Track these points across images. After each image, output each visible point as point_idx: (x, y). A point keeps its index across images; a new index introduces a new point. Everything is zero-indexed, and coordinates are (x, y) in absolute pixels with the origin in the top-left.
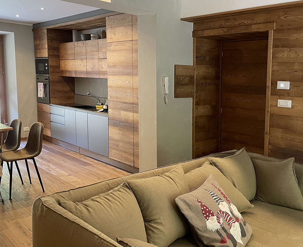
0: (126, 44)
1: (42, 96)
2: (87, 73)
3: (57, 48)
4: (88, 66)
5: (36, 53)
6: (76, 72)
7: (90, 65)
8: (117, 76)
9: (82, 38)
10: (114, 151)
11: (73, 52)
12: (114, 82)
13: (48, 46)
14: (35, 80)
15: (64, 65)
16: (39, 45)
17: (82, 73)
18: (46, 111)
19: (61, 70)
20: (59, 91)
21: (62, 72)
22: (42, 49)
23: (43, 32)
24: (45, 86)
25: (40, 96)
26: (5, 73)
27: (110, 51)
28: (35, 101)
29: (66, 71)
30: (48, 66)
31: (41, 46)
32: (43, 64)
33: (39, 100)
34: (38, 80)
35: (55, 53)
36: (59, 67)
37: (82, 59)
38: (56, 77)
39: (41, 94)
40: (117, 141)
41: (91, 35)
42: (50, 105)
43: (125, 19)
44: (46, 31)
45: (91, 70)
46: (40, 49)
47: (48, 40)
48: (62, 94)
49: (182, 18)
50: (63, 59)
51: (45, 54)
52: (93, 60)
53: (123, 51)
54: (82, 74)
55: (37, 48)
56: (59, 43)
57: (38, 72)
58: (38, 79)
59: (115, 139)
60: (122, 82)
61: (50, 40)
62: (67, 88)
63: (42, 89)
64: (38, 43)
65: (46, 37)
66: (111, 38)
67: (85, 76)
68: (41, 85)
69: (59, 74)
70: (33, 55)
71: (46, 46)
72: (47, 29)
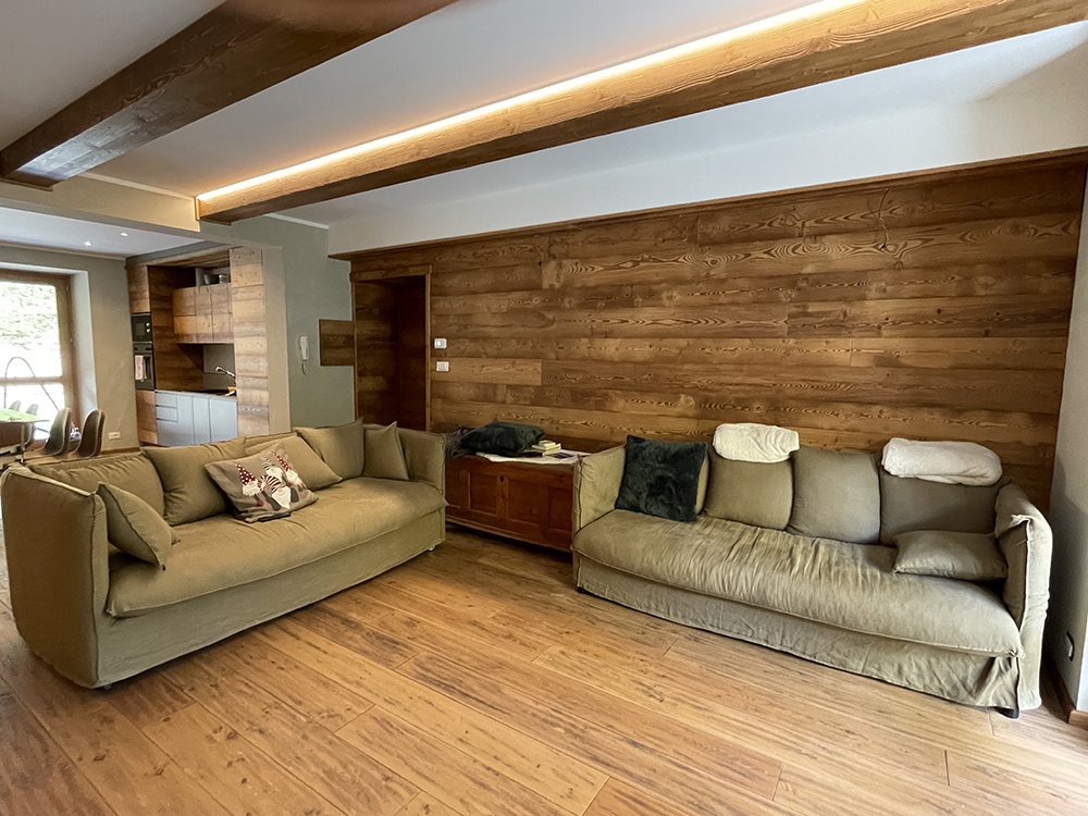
0: (255, 289)
1: (141, 378)
2: (213, 336)
3: (169, 297)
4: (215, 325)
5: (131, 306)
6: (197, 336)
7: (217, 324)
8: (244, 338)
9: (207, 282)
11: (193, 303)
12: (242, 347)
13: (151, 294)
14: (130, 352)
15: (180, 325)
16: (135, 293)
17: (206, 337)
18: (149, 401)
19: (176, 332)
20: (173, 369)
21: (178, 336)
22: (141, 299)
23: (142, 272)
24: (146, 360)
25: (139, 378)
27: (237, 300)
28: (132, 387)
29: (183, 335)
30: (150, 327)
31: (139, 294)
32: (142, 324)
33: (139, 385)
35: (166, 306)
36: (172, 328)
37: (206, 315)
38: (166, 345)
39: (140, 375)
42: (156, 392)
44: (146, 268)
45: (219, 331)
46: (138, 299)
47: (150, 283)
48: (178, 373)
50: (178, 315)
51: (145, 307)
52: (220, 315)
53: (252, 301)
54: (207, 339)
55: (133, 298)
56: (172, 288)
57: (135, 337)
58: (136, 349)
60: (253, 346)
61: (154, 283)
62: (189, 363)
63: (141, 366)
64: (135, 289)
65: (147, 279)
66: (236, 281)
67: (210, 341)
68: (140, 359)
69: (173, 339)
70: (127, 309)
71: (147, 293)
72: (149, 267)
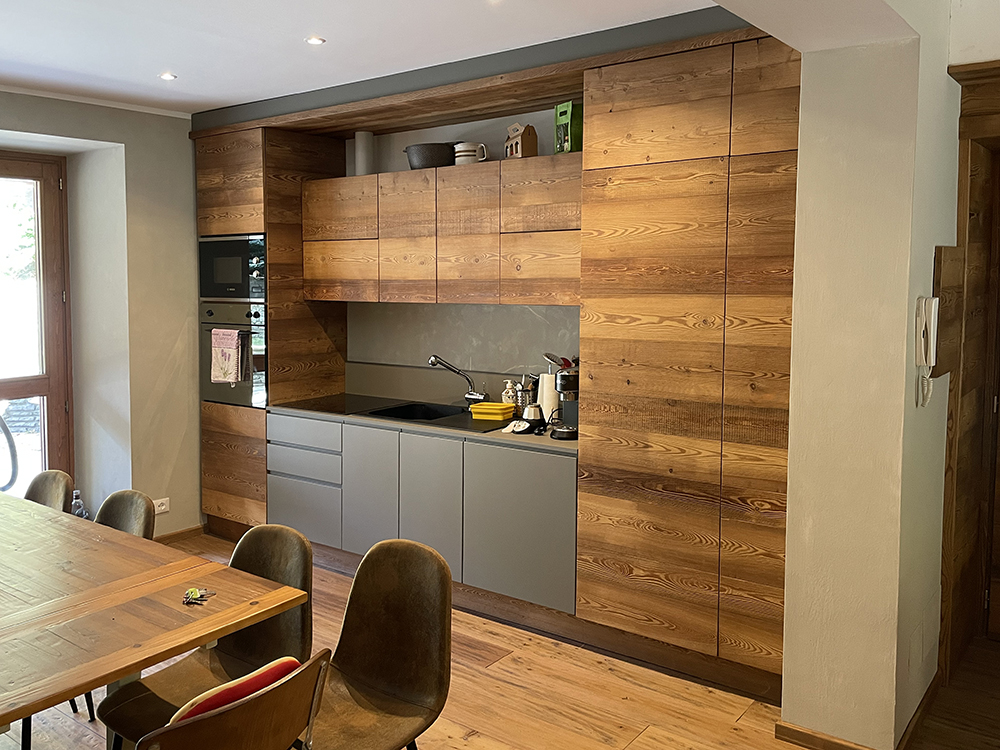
0: (691, 171)
1: (231, 379)
2: (438, 285)
3: (296, 197)
4: (445, 260)
5: (201, 219)
6: (381, 285)
7: (453, 259)
8: (632, 299)
9: (416, 160)
10: (603, 591)
11: (371, 210)
12: (620, 321)
13: (267, 192)
15: (323, 259)
16: (219, 189)
17: (410, 288)
18: (248, 432)
19: (307, 275)
20: (298, 357)
21: (315, 284)
22: (237, 203)
23: (246, 141)
24: (245, 339)
25: (221, 379)
26: (68, 297)
27: (603, 200)
28: (193, 396)
29: (331, 283)
30: (262, 267)
31: (229, 192)
32: (237, 261)
33: (213, 394)
34: (211, 319)
35: (290, 216)
36: (298, 266)
37: (413, 239)
38: (288, 304)
39: (226, 371)
40: (622, 551)
41: (458, 148)
42: (268, 412)
43: (691, 73)
44: (257, 137)
45: (457, 274)
46: (224, 204)
47: (266, 169)
48: (306, 365)
49: (954, 62)
50: (318, 237)
51: (250, 220)
52: (473, 238)
53: (674, 200)
54: (414, 291)
55: (206, 202)
56: (302, 179)
57: (209, 288)
58: (212, 314)
59: (613, 542)
60: (663, 319)
61: (273, 168)
62: (323, 343)
63: (231, 352)
64: (217, 180)
65: (259, 157)
66: (605, 152)
67: (426, 299)
68: (226, 339)
69: (300, 292)
70: (190, 227)
71: (259, 192)
72: (265, 129)
